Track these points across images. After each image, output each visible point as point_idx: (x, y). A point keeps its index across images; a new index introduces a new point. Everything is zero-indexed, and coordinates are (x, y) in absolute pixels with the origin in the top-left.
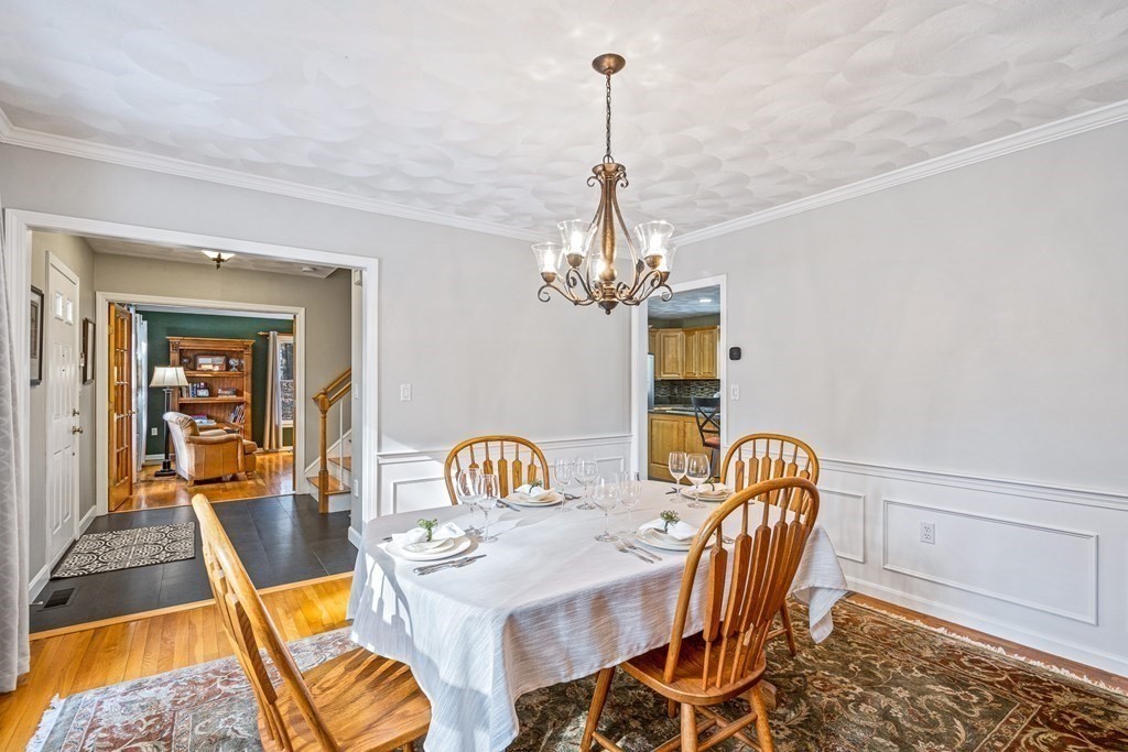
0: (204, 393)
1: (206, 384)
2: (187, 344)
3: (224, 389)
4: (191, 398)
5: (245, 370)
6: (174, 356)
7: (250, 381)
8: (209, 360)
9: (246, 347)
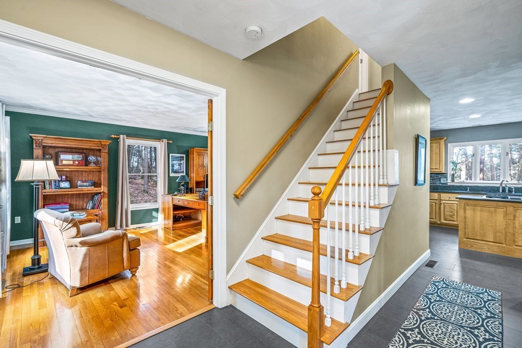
0: (65, 185)
1: (67, 177)
2: (49, 142)
3: (83, 182)
4: (53, 190)
5: (102, 165)
6: (38, 152)
7: (106, 175)
8: (70, 157)
9: (103, 146)
